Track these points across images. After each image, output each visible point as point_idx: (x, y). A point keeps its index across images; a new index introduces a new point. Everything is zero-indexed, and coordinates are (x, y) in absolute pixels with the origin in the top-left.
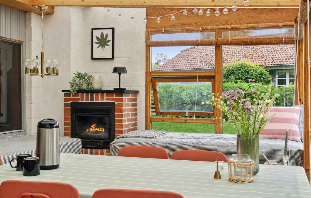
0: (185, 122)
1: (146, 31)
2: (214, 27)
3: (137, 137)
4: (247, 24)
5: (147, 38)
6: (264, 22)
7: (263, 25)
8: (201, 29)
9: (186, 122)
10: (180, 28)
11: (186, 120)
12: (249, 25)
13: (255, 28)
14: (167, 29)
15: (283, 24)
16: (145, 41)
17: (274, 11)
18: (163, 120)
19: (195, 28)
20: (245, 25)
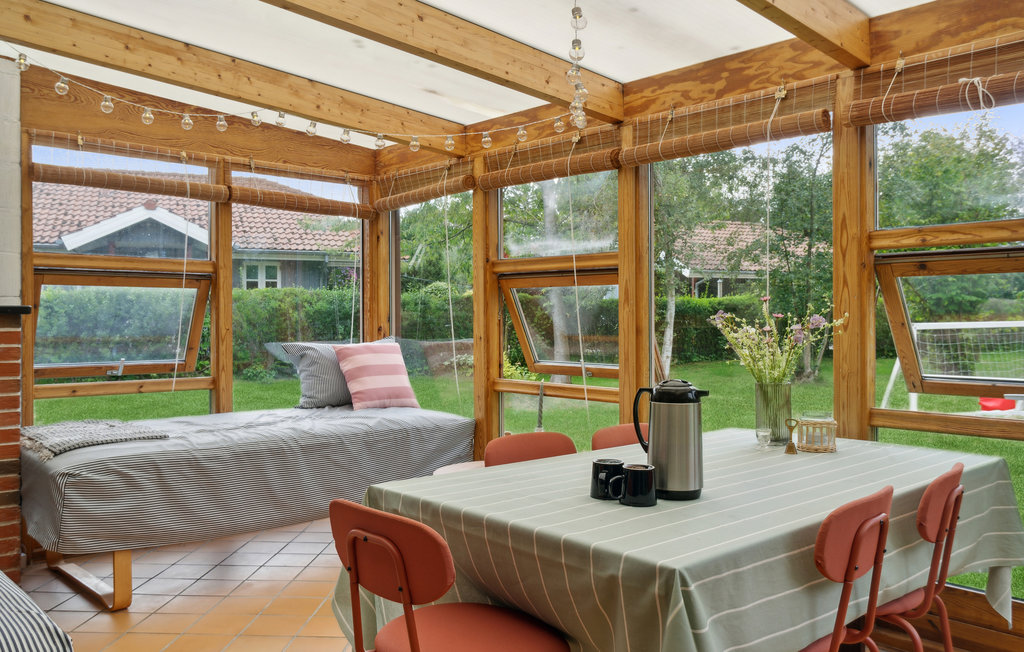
0: (140, 392)
1: (22, 132)
2: (217, 157)
3: (121, 441)
4: (285, 162)
5: (26, 153)
6: (315, 164)
7: (317, 170)
8: (184, 154)
9: (142, 390)
10: (128, 144)
11: (141, 387)
12: (289, 167)
13: (302, 174)
14: (90, 138)
15: (351, 175)
16: (18, 160)
17: (334, 146)
18: (74, 391)
19: (169, 151)
20: (280, 165)
